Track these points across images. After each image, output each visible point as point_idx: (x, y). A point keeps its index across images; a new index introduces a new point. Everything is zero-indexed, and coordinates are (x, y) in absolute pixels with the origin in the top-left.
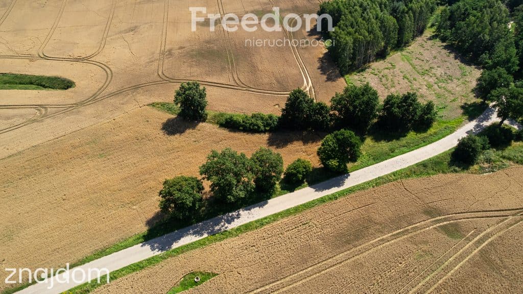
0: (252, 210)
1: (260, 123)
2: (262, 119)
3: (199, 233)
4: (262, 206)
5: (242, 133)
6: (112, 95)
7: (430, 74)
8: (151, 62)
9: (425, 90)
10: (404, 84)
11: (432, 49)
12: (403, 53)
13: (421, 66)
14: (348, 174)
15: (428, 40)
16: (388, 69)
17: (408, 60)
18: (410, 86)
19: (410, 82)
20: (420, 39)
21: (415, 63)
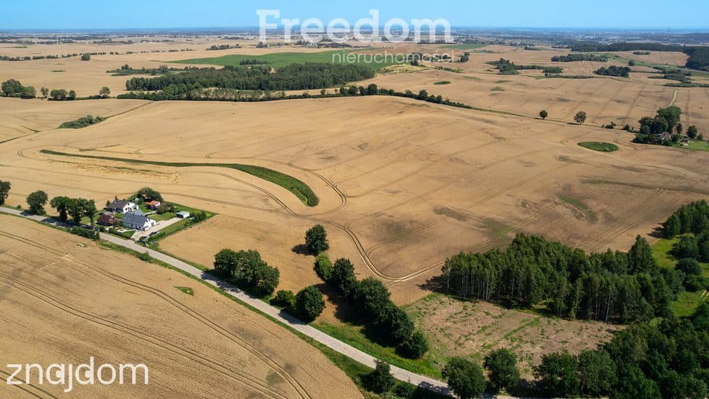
0: (246, 296)
1: (326, 272)
2: (330, 271)
3: (218, 284)
5: (315, 273)
6: (314, 220)
7: (515, 344)
8: (361, 214)
9: (475, 344)
10: (468, 328)
11: (585, 337)
12: (542, 319)
13: (526, 335)
14: (306, 324)
15: (609, 331)
16: (487, 314)
17: (528, 325)
18: (470, 334)
19: (478, 332)
20: (601, 324)
21: (528, 330)
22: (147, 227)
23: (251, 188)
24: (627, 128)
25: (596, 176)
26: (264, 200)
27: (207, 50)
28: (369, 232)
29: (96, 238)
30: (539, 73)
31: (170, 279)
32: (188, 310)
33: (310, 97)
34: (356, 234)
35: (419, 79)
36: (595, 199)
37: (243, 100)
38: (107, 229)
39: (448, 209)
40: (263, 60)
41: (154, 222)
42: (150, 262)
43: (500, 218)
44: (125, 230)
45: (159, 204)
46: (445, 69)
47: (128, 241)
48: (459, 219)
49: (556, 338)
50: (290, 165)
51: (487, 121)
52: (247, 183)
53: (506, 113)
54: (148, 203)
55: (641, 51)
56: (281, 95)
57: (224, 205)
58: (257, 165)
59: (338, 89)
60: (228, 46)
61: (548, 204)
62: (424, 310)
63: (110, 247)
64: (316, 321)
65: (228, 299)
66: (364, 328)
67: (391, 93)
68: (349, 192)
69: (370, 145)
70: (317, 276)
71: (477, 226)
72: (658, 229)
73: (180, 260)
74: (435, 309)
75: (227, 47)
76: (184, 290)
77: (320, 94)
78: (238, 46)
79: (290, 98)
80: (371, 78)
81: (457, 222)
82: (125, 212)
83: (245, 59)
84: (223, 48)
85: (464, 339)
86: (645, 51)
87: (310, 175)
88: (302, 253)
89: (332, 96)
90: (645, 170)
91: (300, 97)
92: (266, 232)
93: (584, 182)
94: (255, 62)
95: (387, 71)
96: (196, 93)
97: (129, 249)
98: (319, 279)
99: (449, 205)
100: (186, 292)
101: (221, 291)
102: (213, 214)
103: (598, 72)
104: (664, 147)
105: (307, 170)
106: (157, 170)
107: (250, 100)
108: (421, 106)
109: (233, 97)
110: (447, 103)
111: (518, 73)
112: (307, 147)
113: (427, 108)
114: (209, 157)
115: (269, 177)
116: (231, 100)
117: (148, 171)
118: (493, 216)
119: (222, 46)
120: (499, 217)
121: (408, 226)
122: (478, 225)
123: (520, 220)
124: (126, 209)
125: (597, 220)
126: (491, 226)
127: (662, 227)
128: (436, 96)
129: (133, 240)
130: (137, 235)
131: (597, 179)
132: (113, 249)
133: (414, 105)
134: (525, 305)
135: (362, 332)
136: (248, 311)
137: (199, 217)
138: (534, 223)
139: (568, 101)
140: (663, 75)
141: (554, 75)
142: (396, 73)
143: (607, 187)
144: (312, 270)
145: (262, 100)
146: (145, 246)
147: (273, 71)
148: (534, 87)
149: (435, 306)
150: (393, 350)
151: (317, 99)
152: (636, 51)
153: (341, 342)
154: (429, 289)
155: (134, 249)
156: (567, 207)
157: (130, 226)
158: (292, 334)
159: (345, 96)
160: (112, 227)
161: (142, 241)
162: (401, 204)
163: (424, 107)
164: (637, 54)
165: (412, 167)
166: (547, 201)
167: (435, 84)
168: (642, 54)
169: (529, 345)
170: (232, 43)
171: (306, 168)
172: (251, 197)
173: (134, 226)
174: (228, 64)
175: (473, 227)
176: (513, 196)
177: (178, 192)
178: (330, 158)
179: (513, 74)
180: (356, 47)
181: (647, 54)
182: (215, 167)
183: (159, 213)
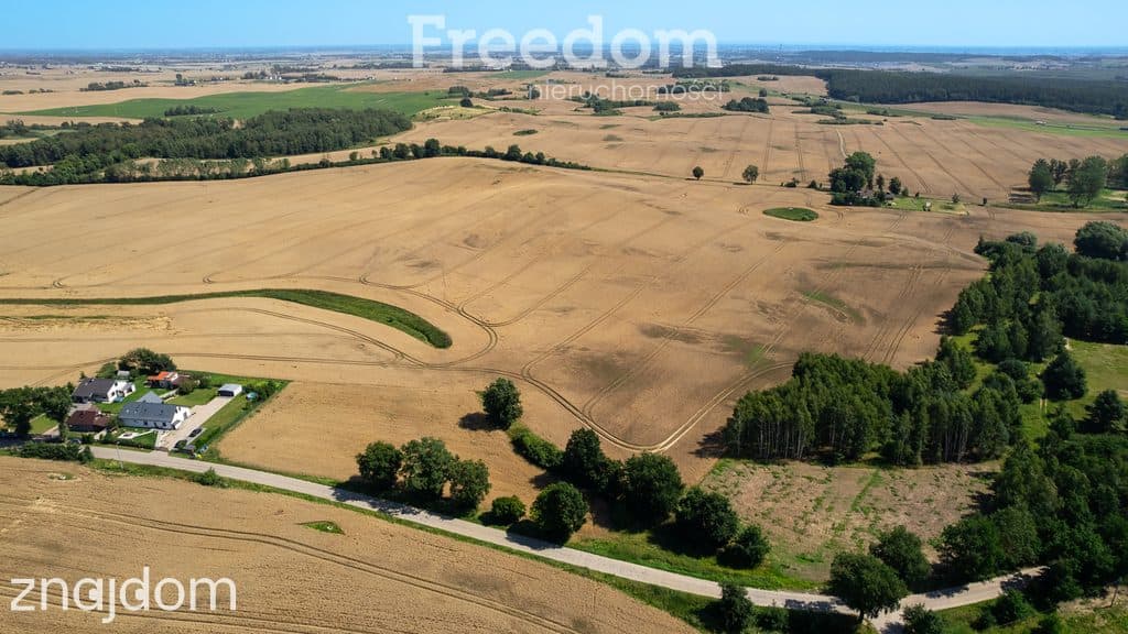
0: (433, 517)
1: (544, 455)
2: (550, 452)
3: (374, 505)
4: (443, 518)
5: (521, 458)
6: (465, 370)
7: (871, 516)
8: (536, 352)
9: (820, 528)
10: (799, 506)
11: (948, 489)
12: (881, 473)
13: (876, 500)
14: (560, 546)
15: (971, 474)
16: (810, 478)
17: (869, 485)
18: (806, 513)
19: (815, 508)
20: (954, 467)
21: (876, 492)
22: (178, 421)
23: (323, 330)
24: (813, 185)
25: (830, 258)
26: (358, 346)
27: (82, 90)
28: (566, 378)
29: (85, 458)
30: (649, 111)
31: (281, 512)
32: (350, 562)
33: (332, 165)
34: (549, 386)
35: (488, 128)
36: (844, 290)
37: (217, 177)
38: (97, 437)
39: (663, 329)
40: (206, 107)
41: (187, 410)
42: (223, 487)
43: (744, 333)
44: (135, 435)
45: (176, 376)
46: (514, 111)
47: (154, 453)
48: (688, 342)
49: (915, 497)
50: (363, 281)
51: (628, 188)
52: (306, 321)
53: (642, 174)
54: (151, 378)
55: (767, 76)
56: (283, 165)
57: (295, 364)
58: (308, 288)
59: (378, 149)
60: (121, 83)
61: (793, 305)
62: (722, 490)
63: (125, 470)
64: (574, 537)
65: (410, 529)
66: (649, 535)
67: (461, 152)
68: (492, 317)
69: (481, 238)
70: (527, 463)
71: (717, 348)
72: (940, 323)
73: (274, 472)
74: (736, 486)
75: (120, 85)
76: (322, 527)
77: (348, 159)
78: (137, 84)
79: (298, 168)
80: (408, 129)
81: (685, 345)
82: (111, 399)
83: (175, 107)
84: (111, 86)
85: (801, 522)
86: (772, 76)
87: (408, 295)
88: (481, 428)
89: (369, 162)
90: (884, 244)
91: (315, 167)
92: (398, 402)
93: (819, 268)
94: (192, 111)
95: (428, 118)
96: (123, 169)
97: (167, 469)
98: (534, 467)
99: (661, 321)
100: (327, 530)
101: (384, 514)
102: (284, 383)
103: (728, 107)
104: (872, 208)
105: (399, 288)
106: (119, 313)
107: (229, 177)
108: (522, 170)
109: (197, 173)
110: (554, 163)
111: (621, 114)
112: (378, 248)
113: (534, 174)
114: (210, 282)
115: (337, 305)
116: (193, 178)
117: (104, 317)
118: (733, 331)
119: (110, 83)
120: (741, 332)
121: (620, 362)
122: (720, 347)
123: (771, 333)
124: (113, 394)
125: (865, 320)
126: (739, 347)
127: (943, 320)
128: (535, 153)
129: (161, 449)
130: (165, 439)
131: (833, 261)
132: (134, 473)
133: (512, 169)
134: (852, 458)
135: (651, 541)
136: (456, 544)
137: (262, 393)
138: (789, 334)
139: (715, 150)
140: (810, 109)
141: (672, 113)
142: (446, 120)
143: (850, 271)
144: (513, 454)
145: (249, 175)
146: (193, 458)
147: (236, 124)
148: (658, 133)
149: (733, 480)
150: (712, 560)
151: (344, 169)
152: (760, 76)
153: (633, 565)
154: (710, 455)
155: (176, 467)
156: (819, 306)
157: (141, 424)
158: (551, 568)
159: (390, 160)
160: (104, 433)
161: (180, 449)
162: (588, 328)
163: (530, 172)
164: (763, 79)
165: (569, 269)
166: (790, 300)
167: (515, 134)
168: (769, 79)
169: (888, 513)
170: (127, 78)
171: (393, 284)
172: (331, 344)
173: (151, 424)
174: (147, 116)
175: (714, 351)
176: (742, 298)
177: (195, 350)
178: (424, 265)
179: (615, 114)
180: (348, 80)
181: (774, 79)
182: (231, 299)
183: (182, 393)
